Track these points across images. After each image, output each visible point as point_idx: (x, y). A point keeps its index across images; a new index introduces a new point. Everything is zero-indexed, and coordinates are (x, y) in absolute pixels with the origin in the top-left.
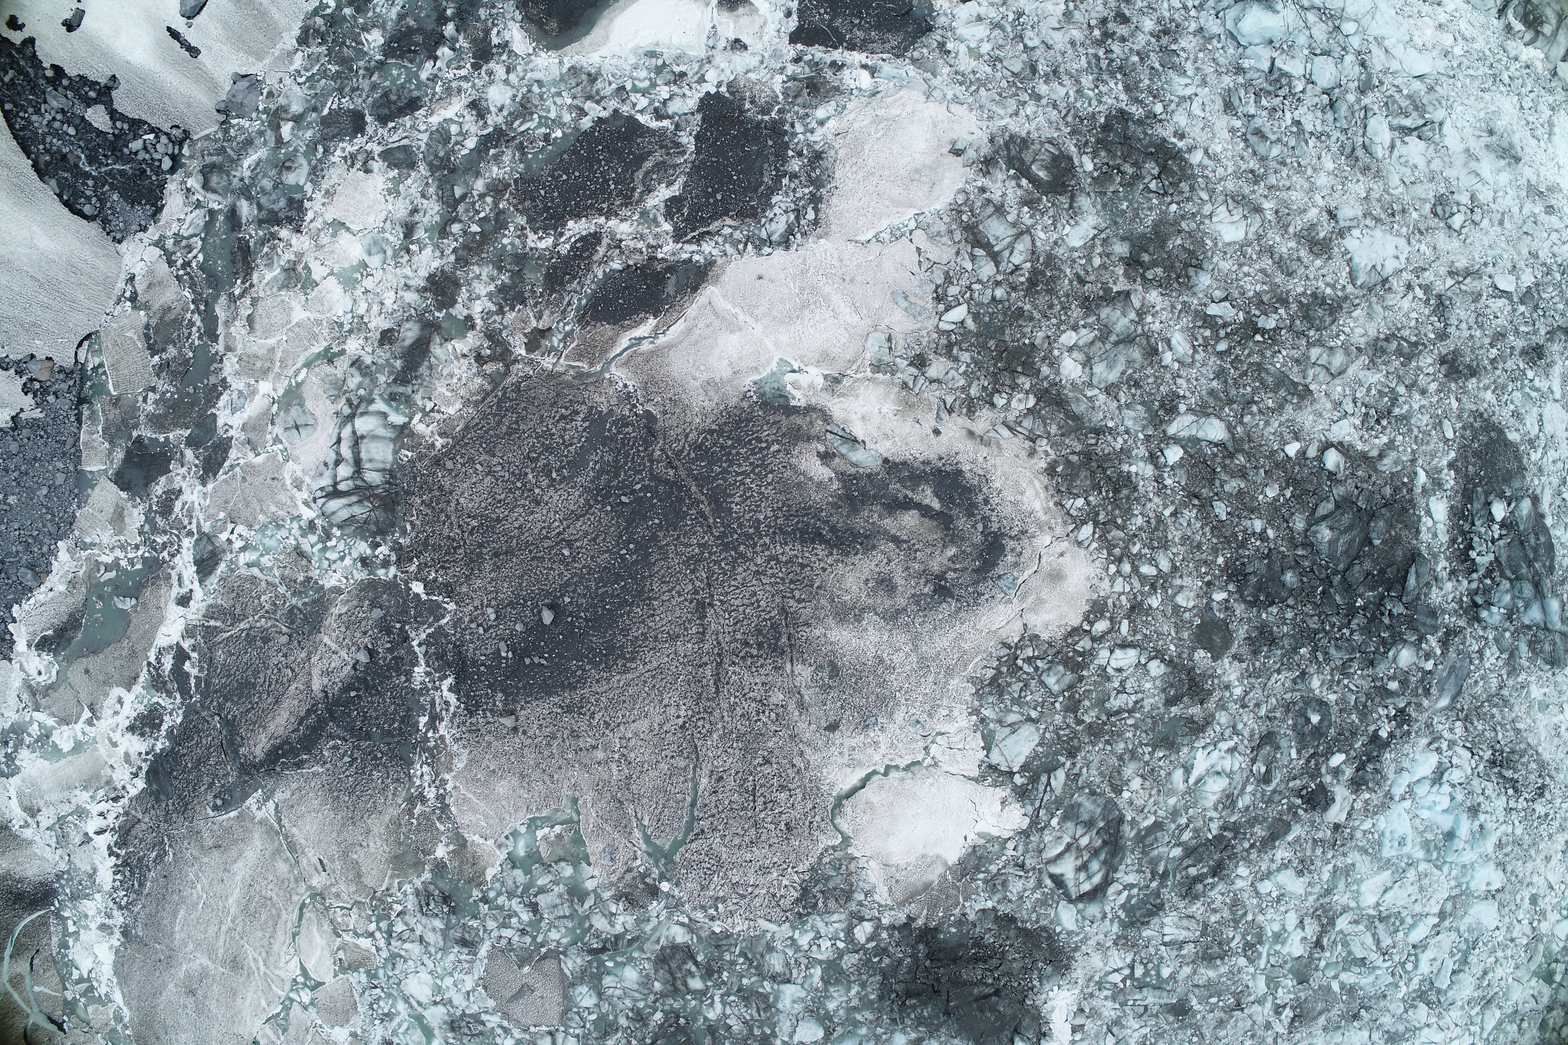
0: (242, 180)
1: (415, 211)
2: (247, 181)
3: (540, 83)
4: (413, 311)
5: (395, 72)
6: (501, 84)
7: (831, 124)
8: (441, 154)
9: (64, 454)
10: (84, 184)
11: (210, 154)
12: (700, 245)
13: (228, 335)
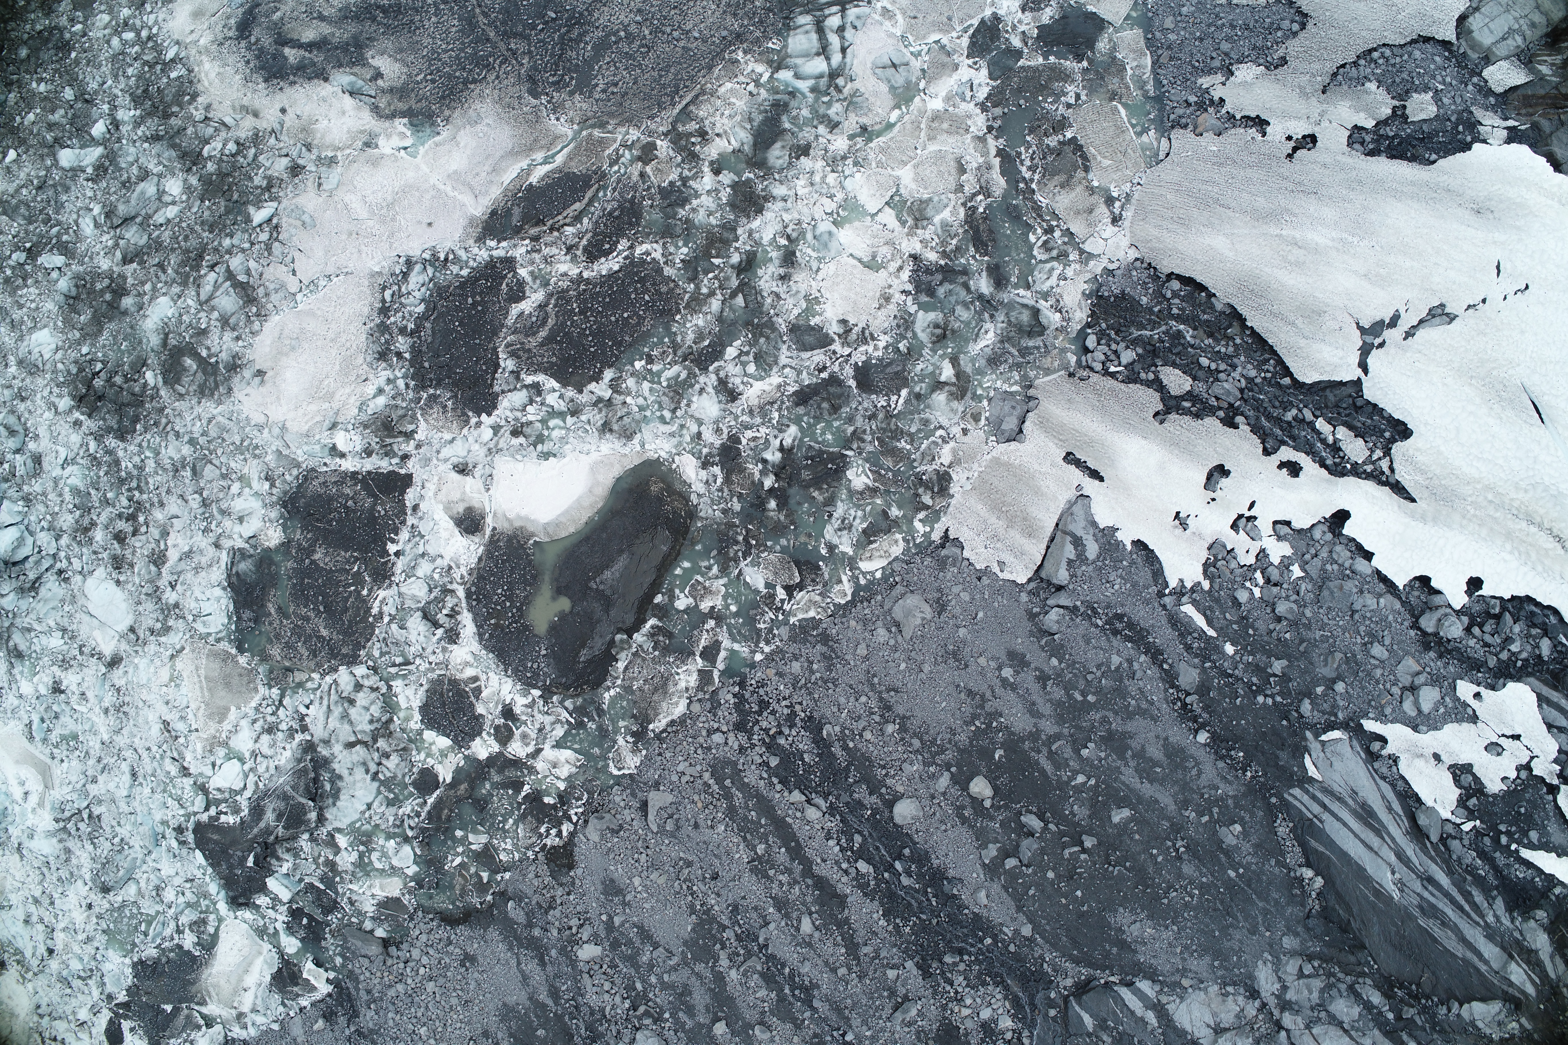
0: (992, 316)
1: (784, 278)
2: (986, 315)
3: (662, 419)
4: (777, 176)
5: (829, 437)
6: (706, 420)
7: (371, 390)
8: (762, 340)
9: (1169, 48)
10: (1183, 310)
11: (1038, 348)
12: (491, 256)
13: (985, 154)
